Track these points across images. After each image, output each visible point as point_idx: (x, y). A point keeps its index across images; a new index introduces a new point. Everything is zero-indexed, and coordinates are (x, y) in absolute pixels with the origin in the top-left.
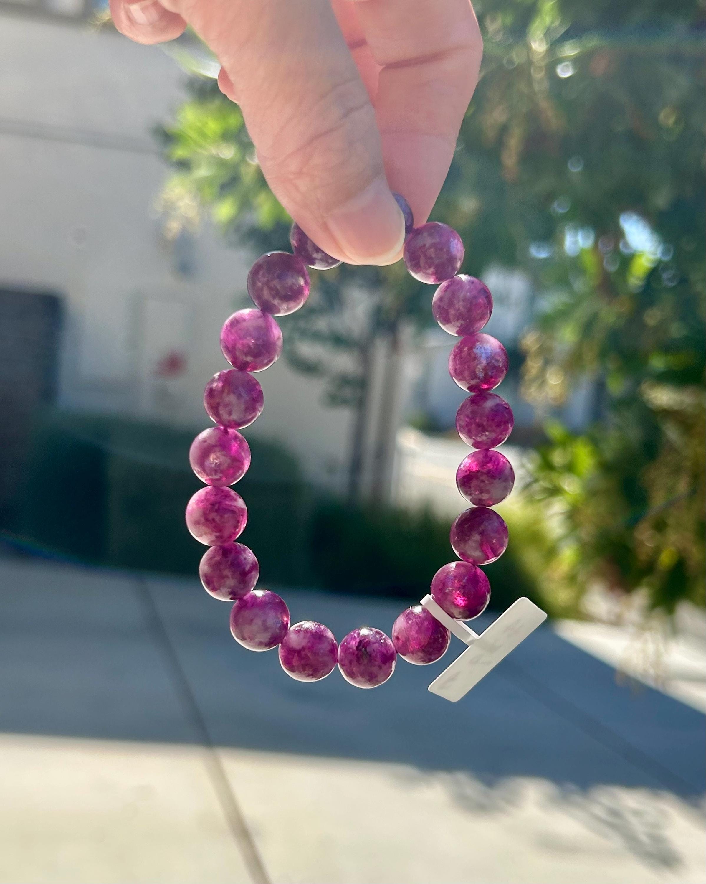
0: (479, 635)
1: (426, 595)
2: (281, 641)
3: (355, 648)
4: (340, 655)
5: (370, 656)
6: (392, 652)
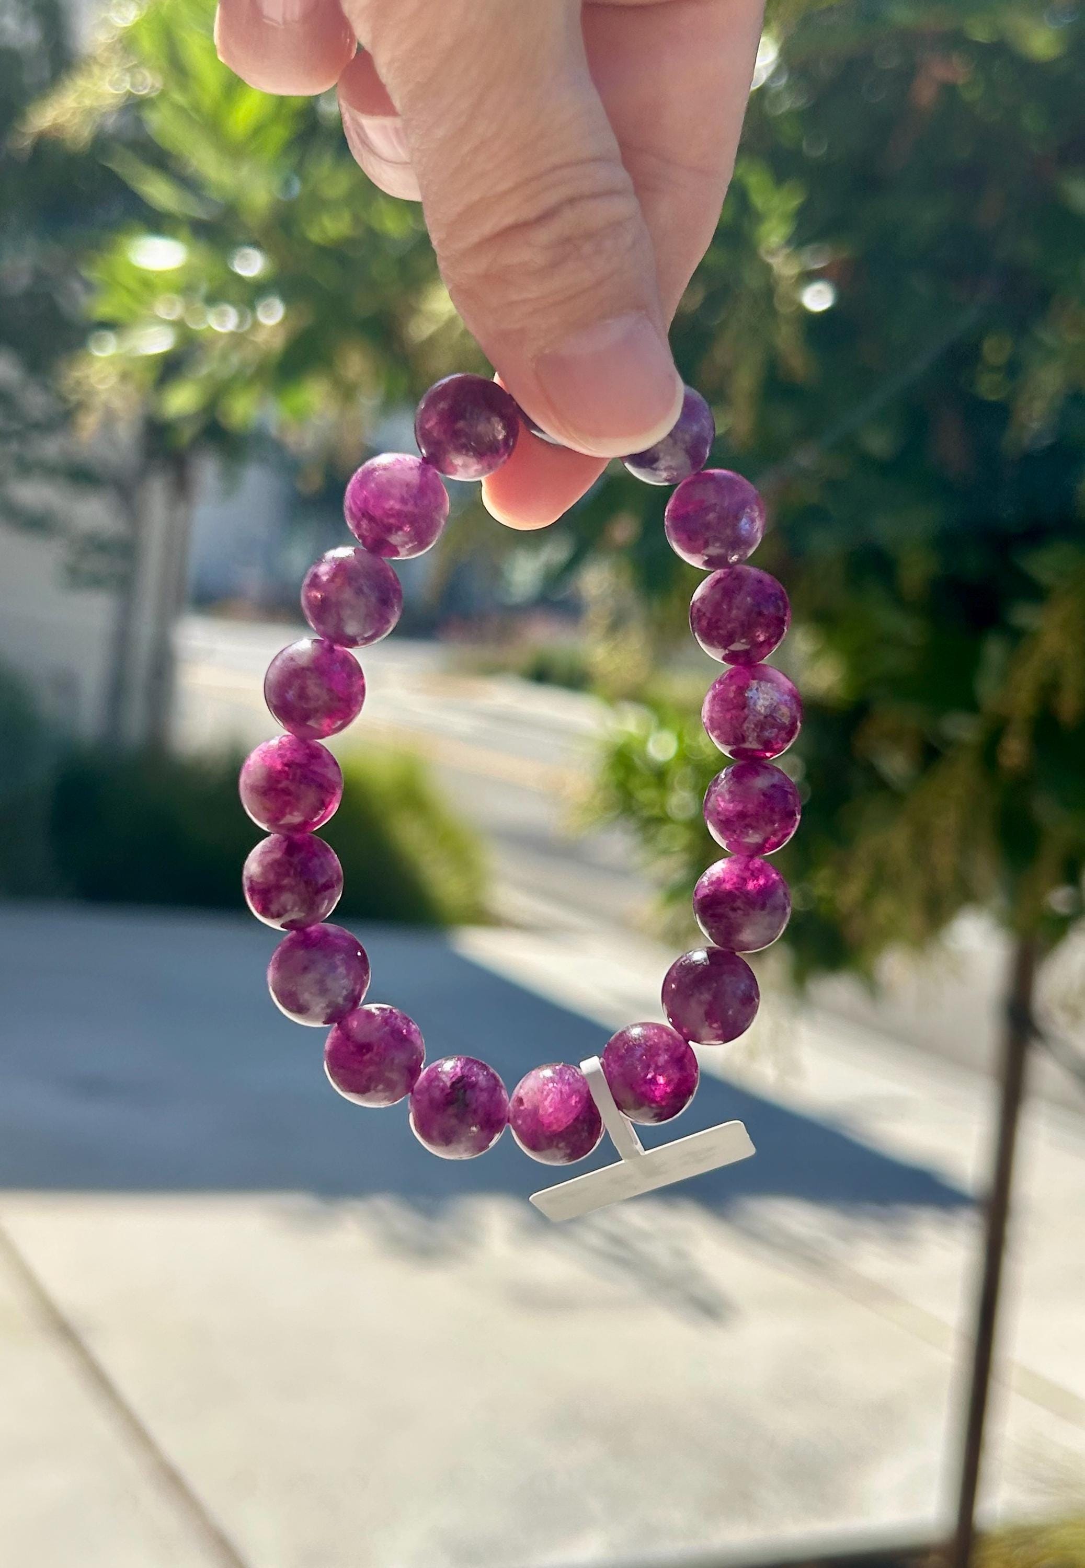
0: (646, 1150)
1: (593, 1056)
2: (339, 1020)
3: (449, 1084)
4: (422, 1083)
5: (467, 1106)
6: (503, 1117)
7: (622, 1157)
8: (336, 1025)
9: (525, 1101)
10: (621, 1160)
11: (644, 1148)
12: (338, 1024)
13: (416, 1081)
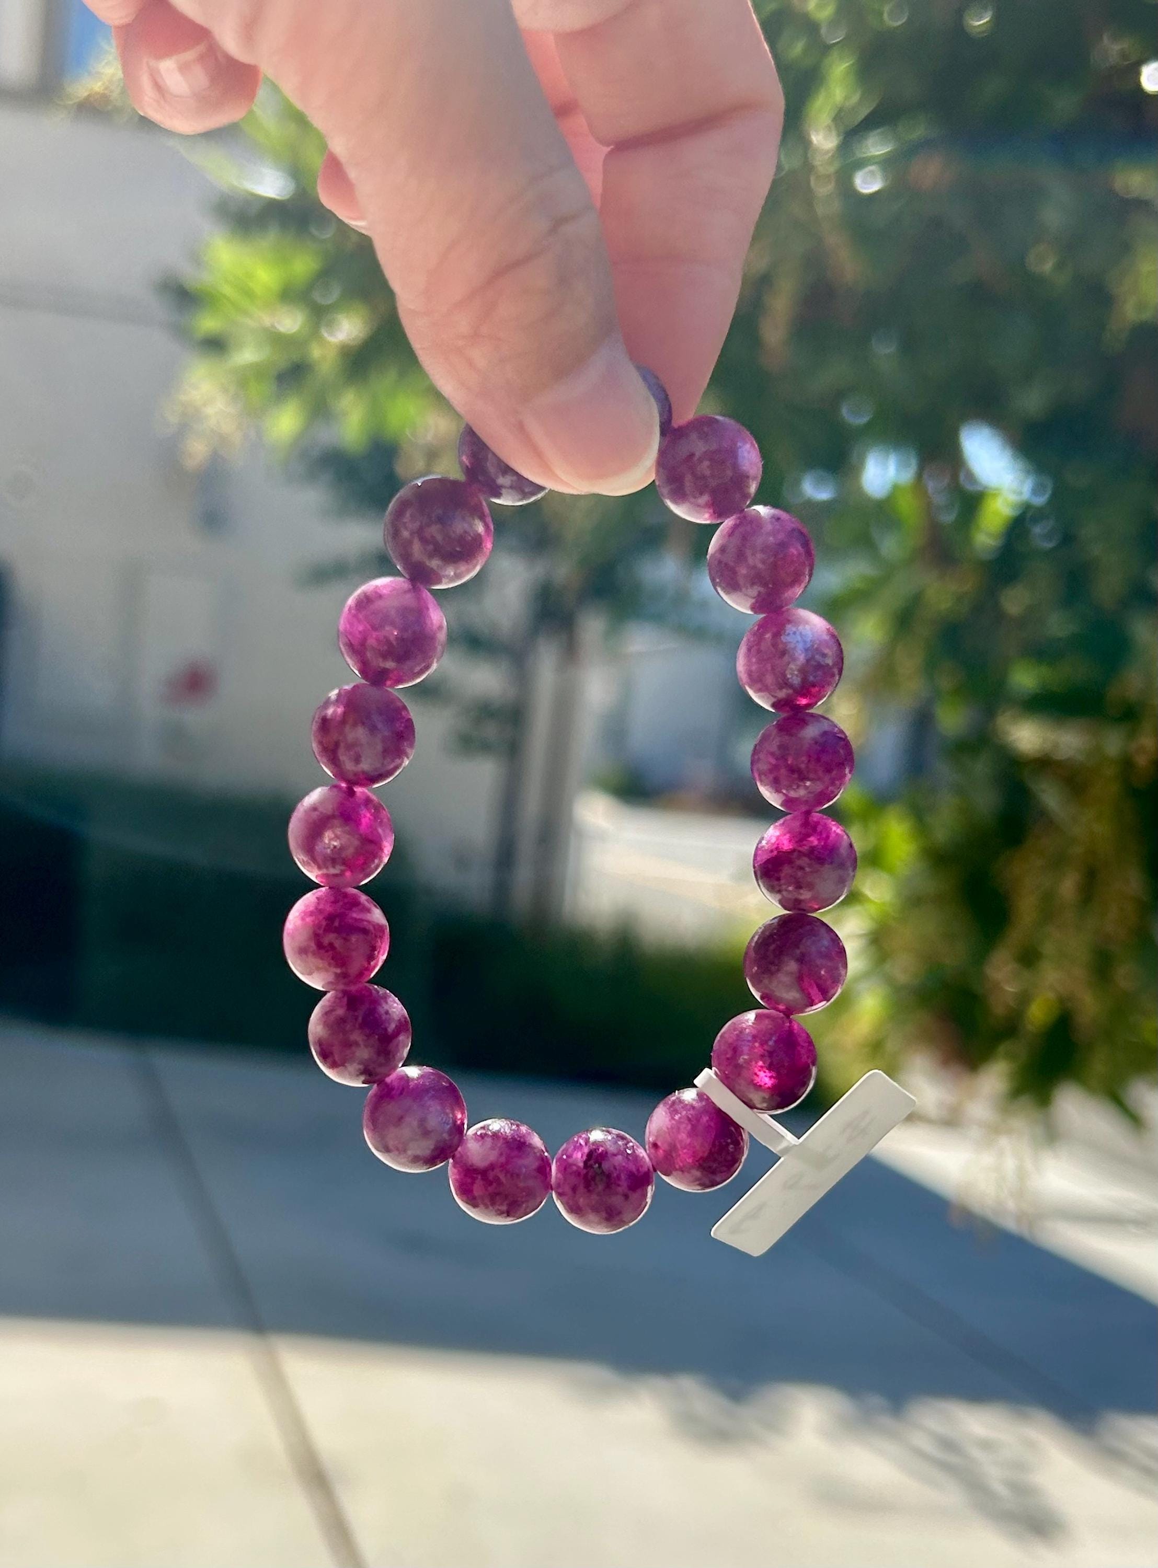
0: (799, 1139)
1: (703, 1069)
2: (453, 1155)
3: (581, 1165)
4: (556, 1178)
5: (609, 1177)
6: (646, 1170)
7: (780, 1155)
8: (451, 1161)
9: (659, 1144)
10: (780, 1158)
11: (796, 1137)
12: (453, 1159)
13: (551, 1178)
